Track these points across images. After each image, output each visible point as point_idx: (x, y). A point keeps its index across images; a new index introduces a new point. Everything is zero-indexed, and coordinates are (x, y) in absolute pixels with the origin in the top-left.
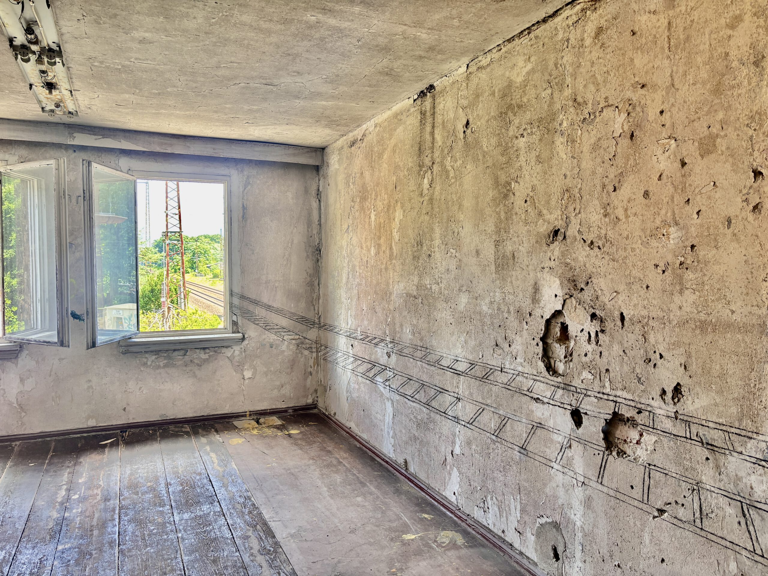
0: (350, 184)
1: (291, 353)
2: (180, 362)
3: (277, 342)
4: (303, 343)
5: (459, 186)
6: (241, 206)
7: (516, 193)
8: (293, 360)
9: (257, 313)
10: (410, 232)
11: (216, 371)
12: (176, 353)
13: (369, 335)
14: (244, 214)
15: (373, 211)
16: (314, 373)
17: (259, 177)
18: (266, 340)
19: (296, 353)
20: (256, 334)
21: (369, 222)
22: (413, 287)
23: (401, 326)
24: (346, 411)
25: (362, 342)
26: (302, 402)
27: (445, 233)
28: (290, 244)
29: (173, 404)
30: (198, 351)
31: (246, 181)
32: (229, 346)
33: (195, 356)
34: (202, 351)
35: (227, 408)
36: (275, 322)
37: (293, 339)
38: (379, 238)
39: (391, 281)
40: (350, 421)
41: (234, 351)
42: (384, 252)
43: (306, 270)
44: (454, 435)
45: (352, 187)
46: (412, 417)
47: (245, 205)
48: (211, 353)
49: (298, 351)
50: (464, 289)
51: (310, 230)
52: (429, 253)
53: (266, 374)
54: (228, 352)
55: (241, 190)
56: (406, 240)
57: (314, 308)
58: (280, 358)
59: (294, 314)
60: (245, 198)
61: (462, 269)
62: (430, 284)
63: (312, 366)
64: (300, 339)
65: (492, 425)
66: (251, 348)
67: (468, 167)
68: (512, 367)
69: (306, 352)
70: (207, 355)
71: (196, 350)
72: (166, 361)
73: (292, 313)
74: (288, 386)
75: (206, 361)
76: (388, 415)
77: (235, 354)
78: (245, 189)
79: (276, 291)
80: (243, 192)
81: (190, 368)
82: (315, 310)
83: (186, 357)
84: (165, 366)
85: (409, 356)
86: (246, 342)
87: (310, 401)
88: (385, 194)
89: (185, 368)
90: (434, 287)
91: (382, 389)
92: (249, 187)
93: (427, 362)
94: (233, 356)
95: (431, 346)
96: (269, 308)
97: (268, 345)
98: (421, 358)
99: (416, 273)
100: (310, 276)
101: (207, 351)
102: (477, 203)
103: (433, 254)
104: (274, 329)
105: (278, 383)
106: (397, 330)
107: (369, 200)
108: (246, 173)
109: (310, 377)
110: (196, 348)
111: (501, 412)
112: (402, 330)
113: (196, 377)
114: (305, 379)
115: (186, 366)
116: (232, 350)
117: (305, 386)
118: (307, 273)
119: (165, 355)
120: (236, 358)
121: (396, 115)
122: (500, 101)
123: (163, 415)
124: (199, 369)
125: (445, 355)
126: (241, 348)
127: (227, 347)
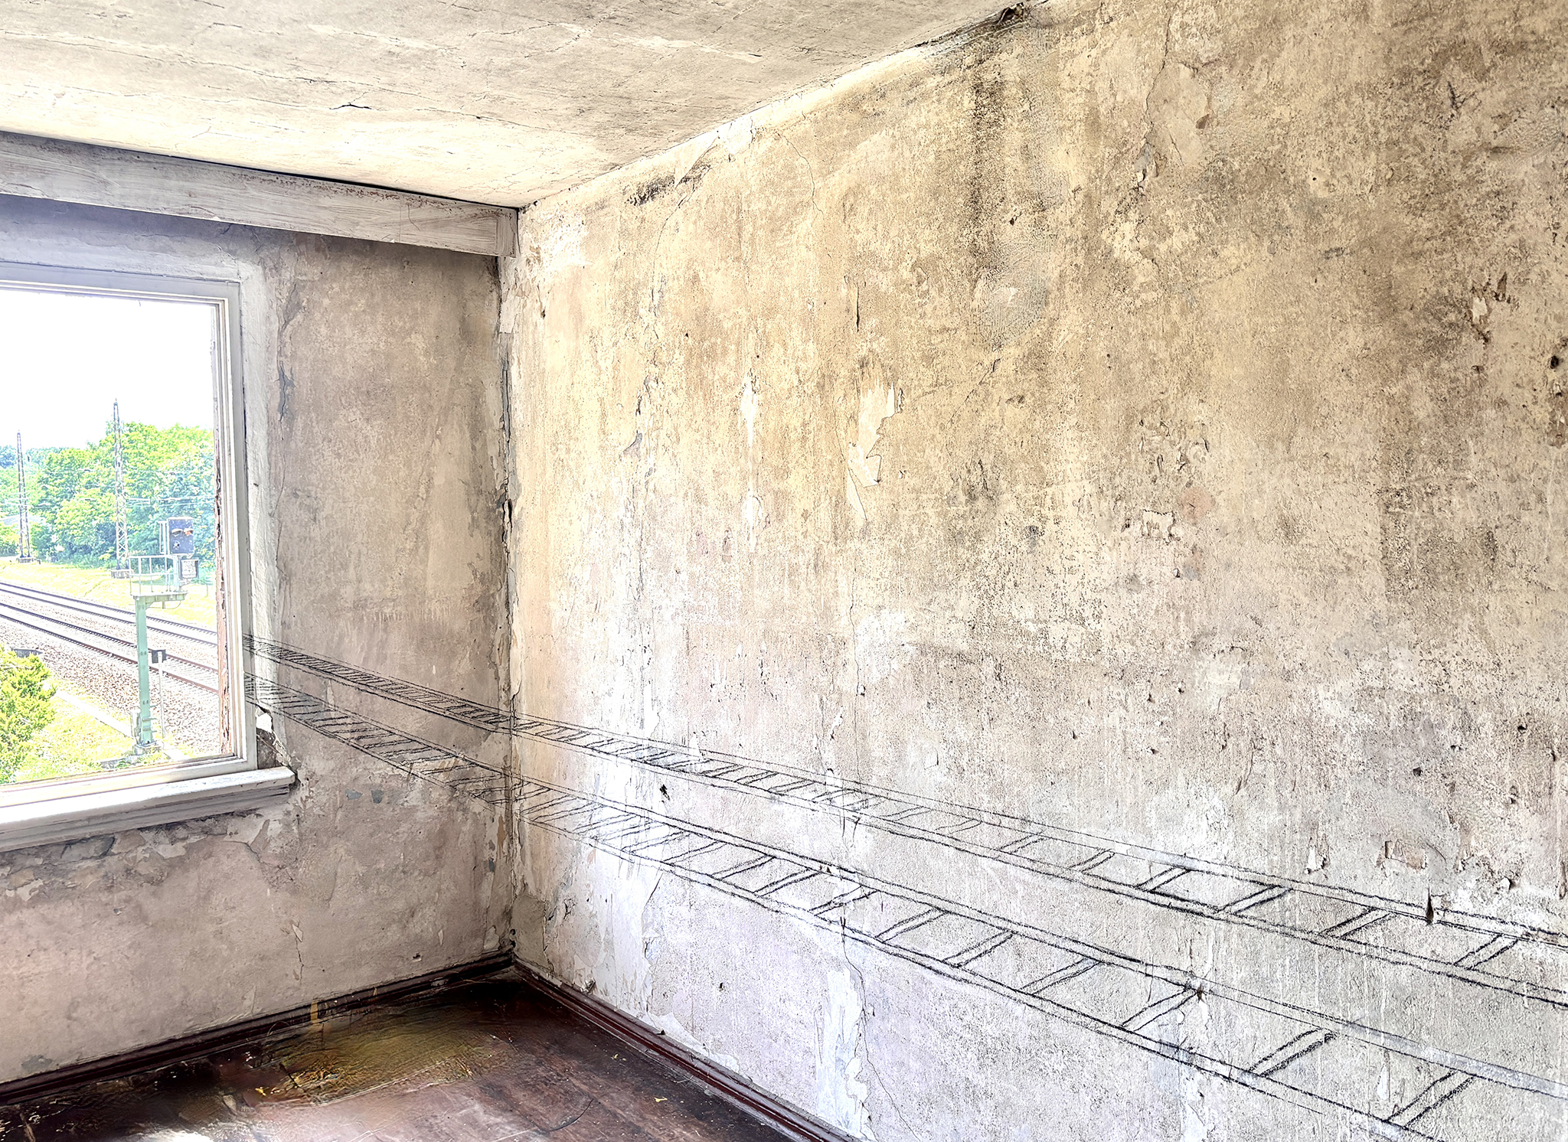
0: (642, 312)
1: (433, 812)
2: (90, 880)
3: (393, 784)
4: (466, 779)
5: (1183, 313)
6: (275, 375)
7: (1495, 336)
8: (442, 832)
9: (331, 701)
10: (933, 456)
11: (209, 891)
12: (76, 851)
13: (738, 761)
14: (284, 397)
15: (748, 391)
16: (500, 863)
17: (327, 287)
18: (361, 782)
19: (450, 810)
20: (332, 764)
21: (733, 424)
22: (953, 627)
23: (897, 742)
24: (639, 983)
25: (709, 781)
26: (470, 952)
27: (1115, 461)
28: (422, 489)
29: (69, 1018)
30: (148, 836)
31: (289, 300)
32: (250, 812)
33: (140, 853)
34: (162, 836)
35: (247, 1003)
36: (385, 723)
37: (440, 771)
38: (783, 473)
39: (843, 605)
40: (662, 1012)
41: (267, 822)
42: (805, 515)
43: (470, 564)
44: (1176, 1103)
45: (648, 318)
46: (953, 1024)
47: (287, 374)
48: (193, 839)
49: (454, 805)
50: (1220, 642)
51: (478, 445)
52: (1032, 521)
53: (364, 882)
54: (249, 831)
55: (276, 326)
56: (913, 481)
57: (496, 673)
58: (402, 829)
59: (440, 696)
60: (288, 351)
61: (1206, 578)
62: (1037, 620)
63: (495, 842)
64: (460, 767)
65: (1382, 1092)
66: (316, 810)
67: (1224, 253)
68: (1491, 910)
69: (477, 806)
70: (180, 845)
71: (144, 834)
72: (40, 883)
73: (432, 693)
74: (429, 911)
75: (178, 864)
76: (835, 1011)
77: (269, 833)
78: (286, 323)
79: (385, 630)
80: (280, 333)
81: (123, 895)
82: (497, 678)
83: (108, 859)
84: (38, 899)
85: (937, 838)
86: (302, 793)
87: (491, 945)
88: (805, 341)
89: (104, 897)
90: (1057, 631)
91: (809, 932)
92: (299, 317)
93: (1028, 864)
94: (263, 839)
95: (1051, 816)
96: (365, 682)
97: (367, 794)
98: (1000, 849)
99: (963, 582)
100: (482, 582)
101: (181, 832)
102: (1283, 369)
103: (1050, 526)
104: (382, 745)
105: (400, 905)
106: (877, 753)
107: (731, 359)
108: (287, 275)
109: (490, 875)
110: (140, 829)
111: (1429, 1053)
112: (900, 758)
113: (144, 919)
114: (477, 883)
115: (109, 889)
116: (261, 822)
117: (476, 903)
118: (474, 572)
119: (39, 861)
120: (273, 845)
121: (853, 102)
122: (1396, 34)
123: (34, 1060)
124: (154, 894)
125: (1121, 849)
126: (288, 813)
127: (242, 814)
